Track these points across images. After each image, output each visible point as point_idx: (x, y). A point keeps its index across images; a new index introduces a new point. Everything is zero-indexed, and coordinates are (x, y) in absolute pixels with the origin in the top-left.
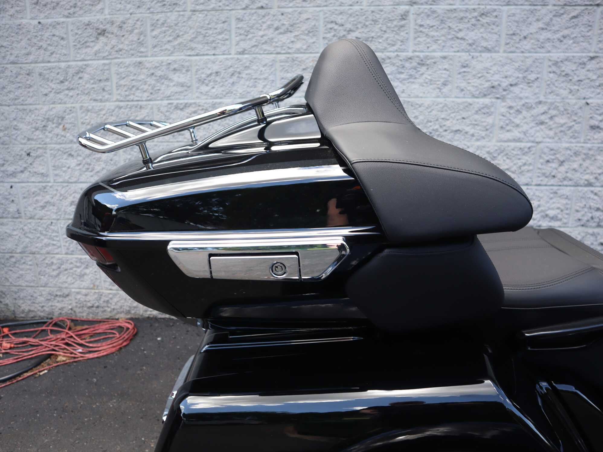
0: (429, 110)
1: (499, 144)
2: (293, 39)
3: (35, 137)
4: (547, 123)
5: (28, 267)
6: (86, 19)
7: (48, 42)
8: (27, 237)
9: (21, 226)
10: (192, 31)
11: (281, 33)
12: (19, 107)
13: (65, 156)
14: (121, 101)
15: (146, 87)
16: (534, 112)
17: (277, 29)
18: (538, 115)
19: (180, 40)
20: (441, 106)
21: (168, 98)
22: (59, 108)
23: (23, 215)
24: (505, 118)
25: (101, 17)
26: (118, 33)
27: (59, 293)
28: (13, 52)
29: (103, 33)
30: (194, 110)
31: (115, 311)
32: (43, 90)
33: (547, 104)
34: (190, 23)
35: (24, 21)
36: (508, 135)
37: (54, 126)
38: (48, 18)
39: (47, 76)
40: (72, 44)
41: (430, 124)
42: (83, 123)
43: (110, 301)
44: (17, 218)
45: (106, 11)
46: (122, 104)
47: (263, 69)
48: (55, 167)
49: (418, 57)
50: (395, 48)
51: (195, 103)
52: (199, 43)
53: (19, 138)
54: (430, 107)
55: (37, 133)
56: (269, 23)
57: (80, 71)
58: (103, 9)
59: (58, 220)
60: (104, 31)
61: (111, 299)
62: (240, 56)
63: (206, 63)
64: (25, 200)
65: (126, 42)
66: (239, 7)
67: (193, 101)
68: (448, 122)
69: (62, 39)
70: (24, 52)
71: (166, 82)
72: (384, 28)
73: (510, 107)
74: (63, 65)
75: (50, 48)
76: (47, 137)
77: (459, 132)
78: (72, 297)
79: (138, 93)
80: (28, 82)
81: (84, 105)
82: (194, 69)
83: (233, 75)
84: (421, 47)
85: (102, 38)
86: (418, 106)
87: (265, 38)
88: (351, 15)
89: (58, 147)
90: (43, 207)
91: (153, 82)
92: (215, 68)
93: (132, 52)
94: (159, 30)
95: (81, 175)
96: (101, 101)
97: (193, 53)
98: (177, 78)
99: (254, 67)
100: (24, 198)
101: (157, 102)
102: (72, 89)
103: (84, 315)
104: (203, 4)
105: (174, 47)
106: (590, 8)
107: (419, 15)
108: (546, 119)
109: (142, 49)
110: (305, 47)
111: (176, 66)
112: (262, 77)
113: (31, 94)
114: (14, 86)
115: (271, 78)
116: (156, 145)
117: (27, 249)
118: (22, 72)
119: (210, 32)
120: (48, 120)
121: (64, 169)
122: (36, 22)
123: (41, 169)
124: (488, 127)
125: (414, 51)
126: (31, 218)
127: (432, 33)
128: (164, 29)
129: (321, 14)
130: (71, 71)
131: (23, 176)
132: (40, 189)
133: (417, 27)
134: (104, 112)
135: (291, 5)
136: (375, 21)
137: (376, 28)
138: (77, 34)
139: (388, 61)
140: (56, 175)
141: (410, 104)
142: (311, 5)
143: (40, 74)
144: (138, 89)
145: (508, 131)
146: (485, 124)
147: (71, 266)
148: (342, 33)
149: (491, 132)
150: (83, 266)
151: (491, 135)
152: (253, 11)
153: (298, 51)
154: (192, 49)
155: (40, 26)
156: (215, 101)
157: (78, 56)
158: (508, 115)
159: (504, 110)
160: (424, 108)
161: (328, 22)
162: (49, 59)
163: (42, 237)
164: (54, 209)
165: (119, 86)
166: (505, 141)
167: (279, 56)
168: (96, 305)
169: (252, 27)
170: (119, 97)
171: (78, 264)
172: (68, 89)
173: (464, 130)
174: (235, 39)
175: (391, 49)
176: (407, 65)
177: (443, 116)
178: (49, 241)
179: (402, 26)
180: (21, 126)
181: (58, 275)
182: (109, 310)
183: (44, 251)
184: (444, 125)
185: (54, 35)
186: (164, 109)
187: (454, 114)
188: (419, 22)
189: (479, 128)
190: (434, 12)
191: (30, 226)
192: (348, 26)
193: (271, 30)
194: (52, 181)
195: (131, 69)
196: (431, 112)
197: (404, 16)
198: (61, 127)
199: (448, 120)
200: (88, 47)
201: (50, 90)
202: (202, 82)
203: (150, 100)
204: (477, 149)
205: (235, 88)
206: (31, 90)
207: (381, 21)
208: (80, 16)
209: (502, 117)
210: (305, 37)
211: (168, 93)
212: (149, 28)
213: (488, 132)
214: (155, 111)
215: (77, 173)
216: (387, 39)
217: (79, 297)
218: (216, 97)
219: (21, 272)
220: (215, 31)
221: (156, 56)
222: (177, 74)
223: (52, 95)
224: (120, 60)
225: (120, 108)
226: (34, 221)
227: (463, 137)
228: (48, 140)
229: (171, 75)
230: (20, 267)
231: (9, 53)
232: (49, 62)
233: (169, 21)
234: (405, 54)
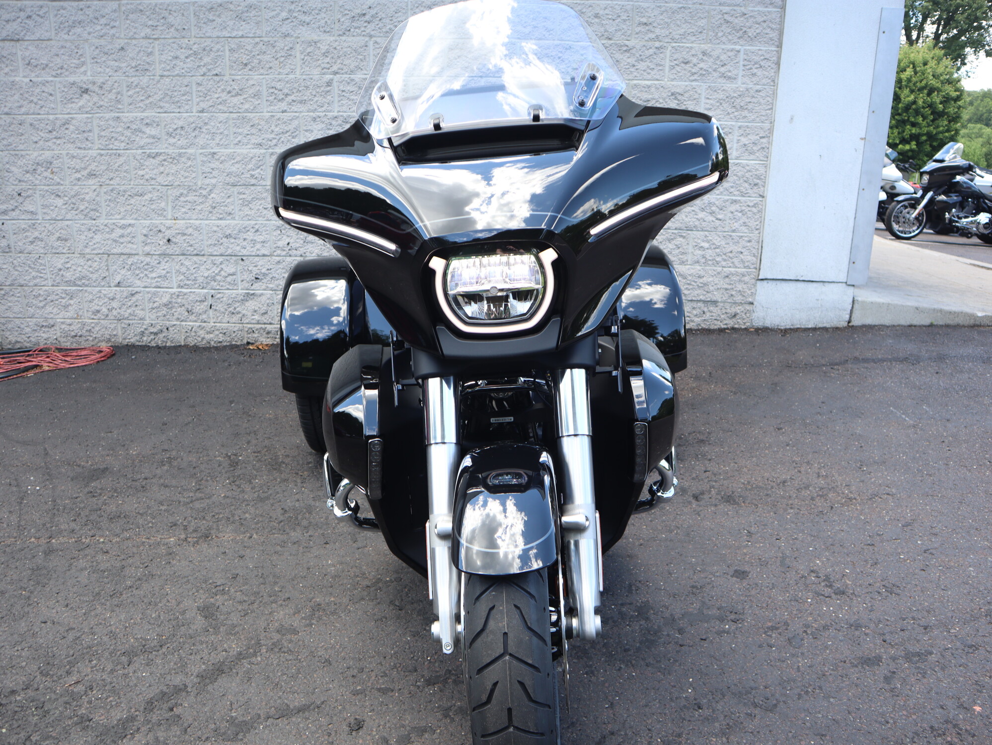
2: (242, 101)
3: (26, 179)
5: (16, 299)
6: (71, 79)
7: (39, 97)
8: (16, 270)
9: (11, 260)
10: (160, 93)
11: (232, 96)
12: (11, 152)
13: (53, 197)
14: (102, 149)
15: (123, 138)
17: (229, 92)
19: (151, 100)
21: (142, 147)
22: (48, 154)
23: (13, 249)
25: (85, 78)
26: (99, 92)
27: (44, 324)
28: (7, 104)
29: (86, 91)
30: (163, 158)
31: (97, 340)
32: (33, 138)
34: (159, 86)
35: (17, 79)
37: (43, 169)
38: (38, 77)
39: (37, 126)
40: (59, 99)
42: (69, 168)
43: (92, 330)
44: (7, 252)
45: (89, 73)
46: (102, 152)
47: (219, 125)
48: (44, 206)
49: (341, 116)
50: (323, 109)
51: (164, 153)
52: (166, 102)
53: (11, 180)
55: (28, 175)
56: (222, 87)
57: (67, 123)
58: (86, 71)
59: (46, 254)
60: (87, 90)
61: (93, 328)
62: (201, 114)
63: (172, 119)
64: (15, 236)
65: (106, 100)
66: (198, 74)
67: (163, 151)
69: (51, 95)
70: (16, 104)
71: (140, 134)
72: (314, 93)
74: (51, 117)
75: (40, 102)
76: (37, 179)
78: (57, 328)
79: (116, 143)
80: (20, 131)
81: (70, 152)
82: (163, 124)
83: (195, 129)
84: (344, 108)
85: (85, 96)
87: (220, 100)
88: (287, 82)
89: (46, 188)
90: (32, 243)
91: (129, 134)
92: (180, 123)
93: (110, 108)
94: (134, 91)
95: (67, 213)
96: (85, 149)
97: (161, 110)
98: (148, 130)
99: (212, 124)
100: (15, 234)
101: (133, 151)
102: (59, 138)
103: (68, 345)
104: (169, 70)
105: (146, 105)
106: (475, 78)
107: (341, 82)
109: (120, 106)
110: (252, 108)
111: (148, 121)
112: (219, 132)
113: (23, 141)
114: (7, 134)
115: (226, 132)
116: (132, 188)
117: (16, 282)
118: (15, 122)
119: (176, 94)
120: (38, 164)
121: (52, 208)
122: (27, 80)
123: (31, 208)
125: (339, 112)
126: (20, 252)
127: (352, 97)
128: (137, 90)
129: (264, 81)
130: (58, 123)
131: (14, 213)
132: (29, 226)
133: (340, 92)
134: (87, 159)
135: (240, 73)
136: (307, 87)
137: (308, 93)
138: (63, 91)
139: (318, 119)
140: (45, 213)
142: (256, 73)
143: (31, 125)
144: (116, 139)
147: (57, 297)
148: (281, 97)
150: (68, 297)
152: (210, 78)
153: (247, 111)
154: (161, 108)
155: (31, 83)
156: (181, 151)
157: (65, 110)
161: (270, 88)
162: (39, 112)
163: (31, 270)
164: (42, 244)
165: (100, 137)
167: (232, 114)
168: (79, 334)
169: (209, 91)
170: (100, 146)
171: (63, 296)
172: (55, 138)
174: (196, 100)
175: (320, 110)
176: (334, 122)
178: (37, 274)
179: (328, 92)
180: (13, 169)
181: (45, 305)
182: (91, 339)
183: (31, 284)
185: (43, 92)
186: (139, 157)
188: (341, 88)
190: (353, 80)
191: (19, 260)
192: (286, 91)
193: (225, 94)
194: (41, 218)
195: (111, 122)
197: (329, 84)
198: (49, 170)
200: (74, 102)
201: (39, 138)
202: (170, 135)
203: (127, 149)
205: (197, 140)
206: (23, 137)
207: (311, 87)
208: (66, 76)
210: (252, 100)
211: (142, 143)
212: (125, 89)
214: (131, 158)
215: (63, 212)
216: (317, 101)
217: (63, 326)
218: (182, 148)
219: (9, 304)
220: (179, 93)
221: (131, 112)
222: (149, 128)
223: (41, 143)
224: (101, 115)
225: (102, 155)
226: (23, 255)
228: (37, 182)
229: (144, 129)
230: (9, 299)
231: (3, 105)
232: (39, 114)
233: (141, 83)
234: (331, 114)
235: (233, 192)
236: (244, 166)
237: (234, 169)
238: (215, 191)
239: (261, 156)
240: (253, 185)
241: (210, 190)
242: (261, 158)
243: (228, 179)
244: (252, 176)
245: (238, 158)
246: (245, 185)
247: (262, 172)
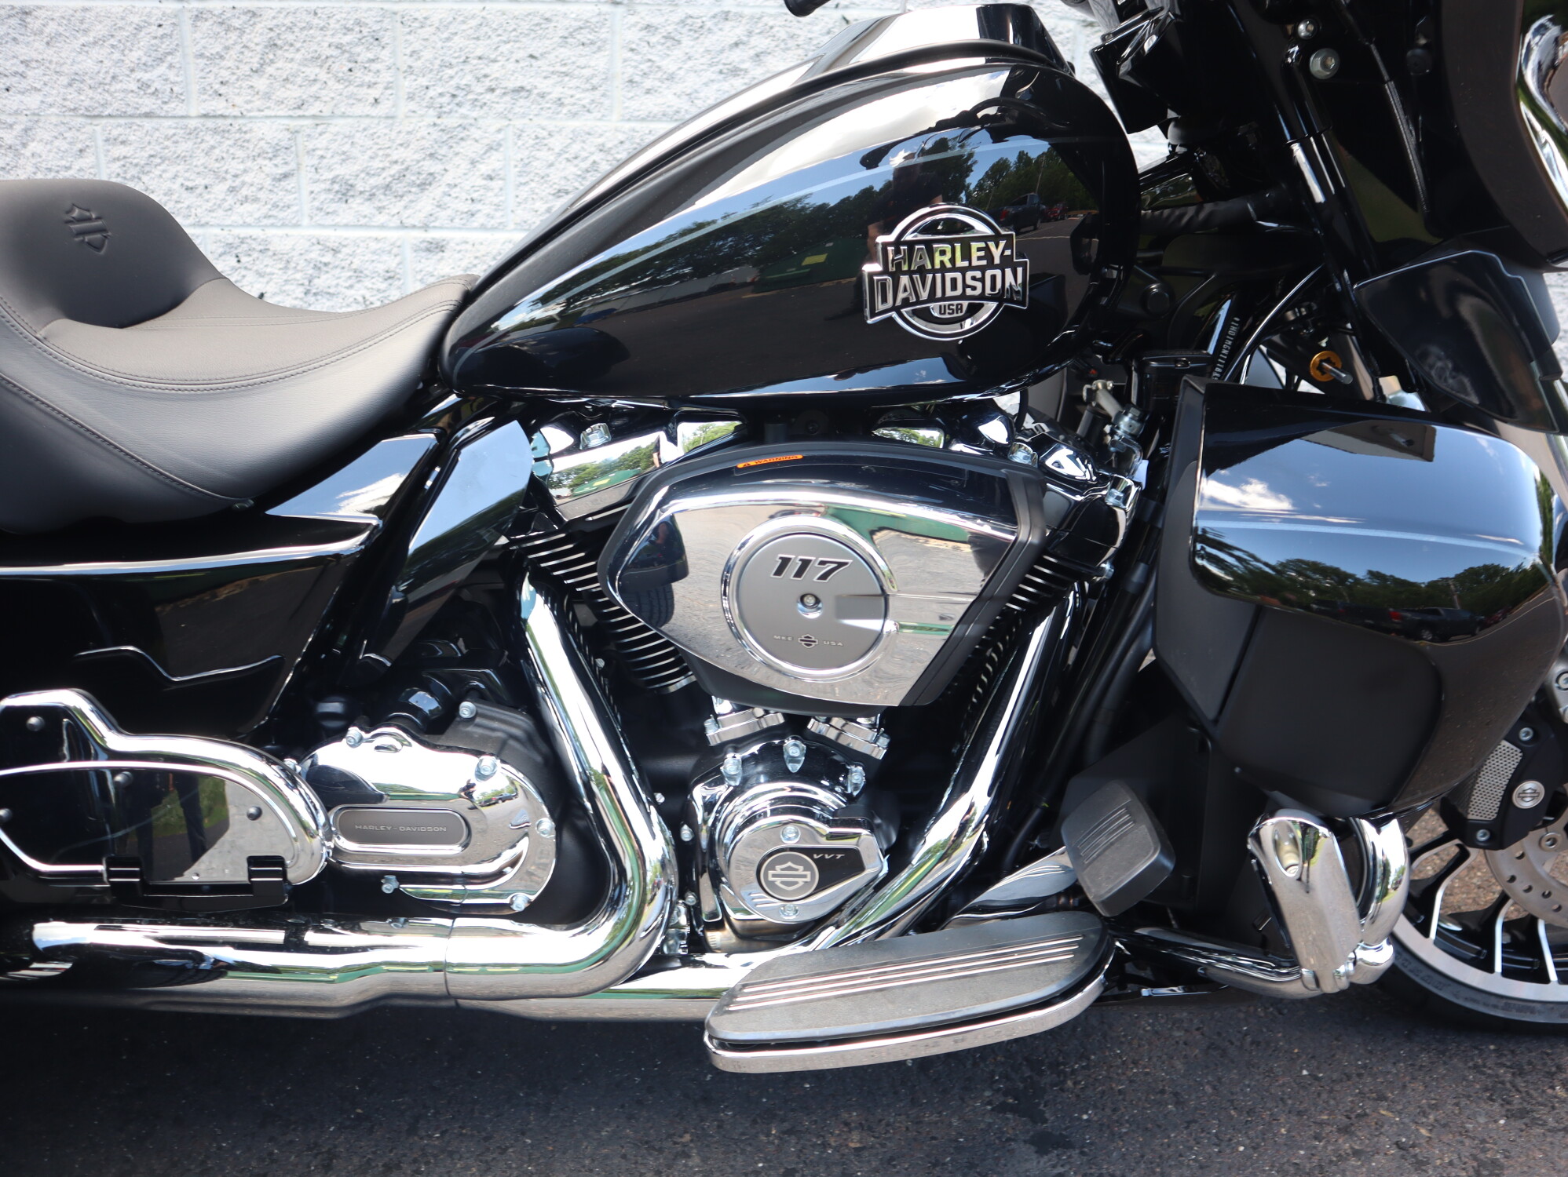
0: (446, 35)
1: (627, 126)
4: (746, 71)
16: (711, 41)
18: (722, 51)
20: (473, 23)
24: (638, 58)
33: (744, 21)
36: (649, 104)
41: (450, 72)
54: (447, 27)
68: (496, 66)
73: (648, 27)
77: (524, 94)
86: (416, 24)
108: (743, 61)
124: (595, 81)
141: (398, 18)
145: (648, 92)
146: (587, 72)
149: (603, 95)
151: (607, 102)
158: (645, 49)
159: (633, 35)
160: (432, 30)
166: (643, 120)
173: (536, 87)
177: (479, 53)
184: (486, 76)
187: (508, 46)
189: (574, 83)
196: (448, 39)
199: (495, 61)
204: (573, 140)
209: (630, 54)
213: (597, 93)
227: (535, 108)
235: (92, 138)
236: (117, 56)
237: (87, 64)
238: (41, 133)
239: (166, 23)
240: (148, 115)
241: (26, 130)
242: (166, 29)
243: (71, 93)
244: (144, 86)
245: (99, 30)
246: (123, 115)
247: (172, 77)
